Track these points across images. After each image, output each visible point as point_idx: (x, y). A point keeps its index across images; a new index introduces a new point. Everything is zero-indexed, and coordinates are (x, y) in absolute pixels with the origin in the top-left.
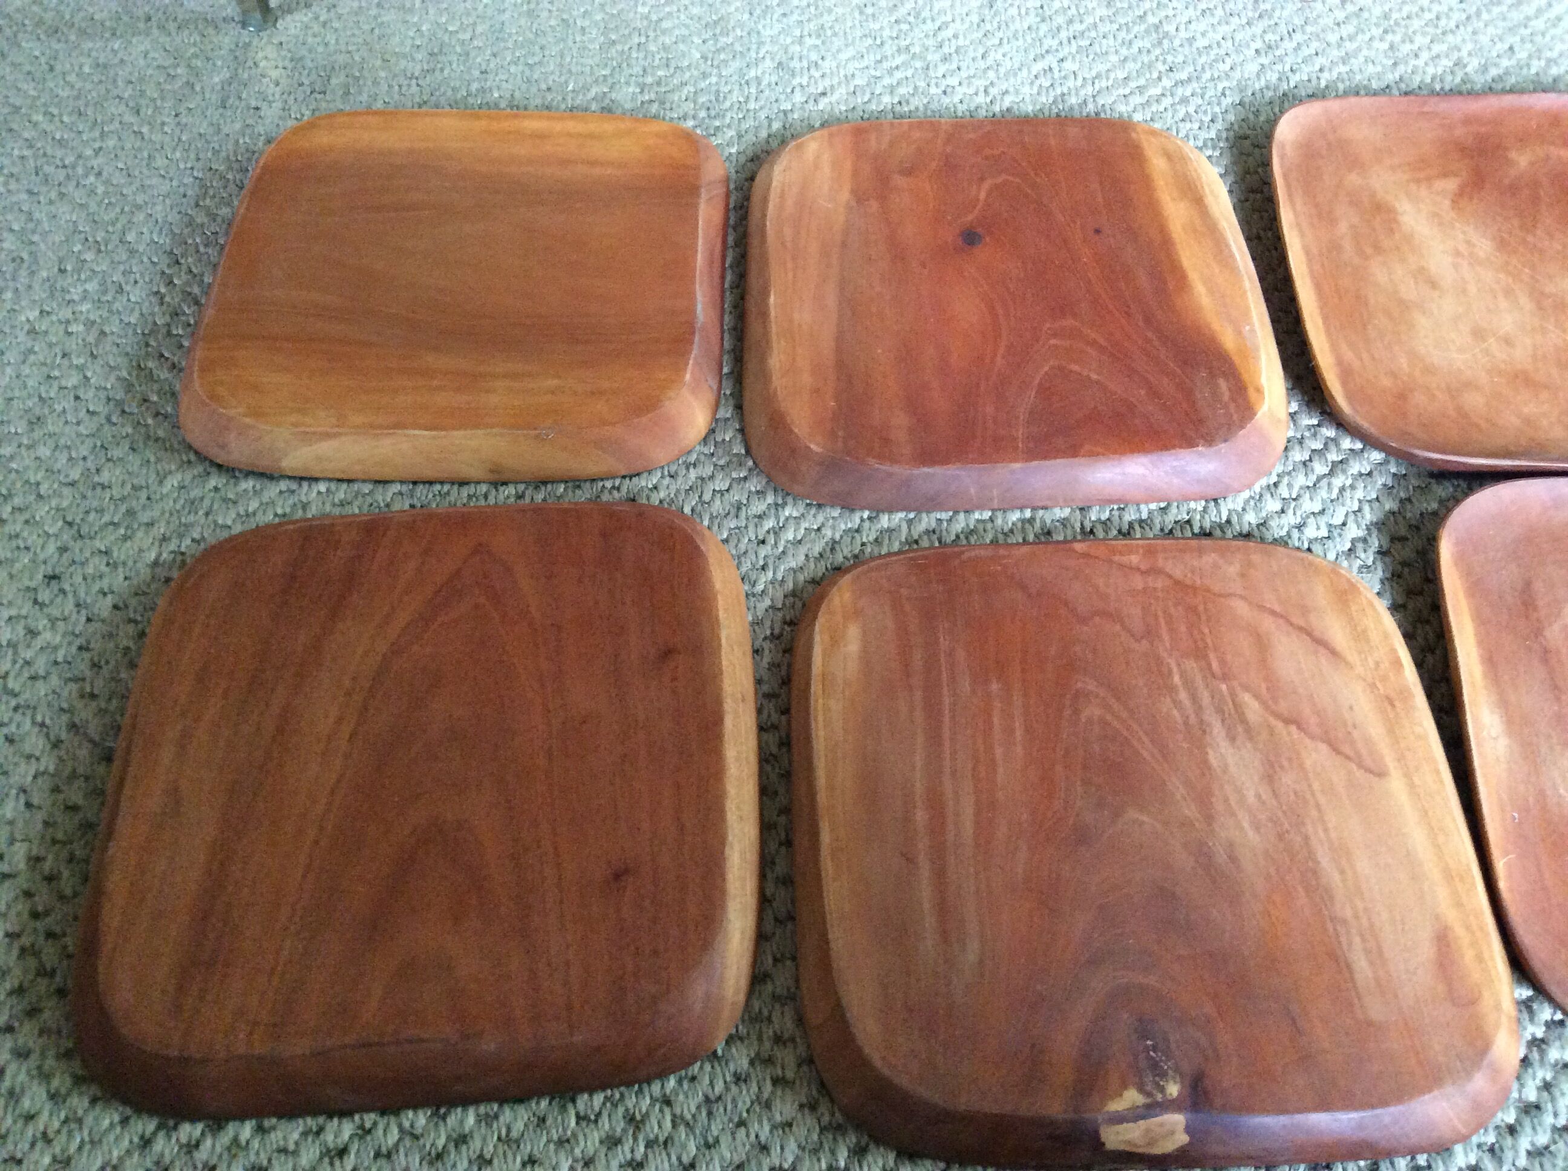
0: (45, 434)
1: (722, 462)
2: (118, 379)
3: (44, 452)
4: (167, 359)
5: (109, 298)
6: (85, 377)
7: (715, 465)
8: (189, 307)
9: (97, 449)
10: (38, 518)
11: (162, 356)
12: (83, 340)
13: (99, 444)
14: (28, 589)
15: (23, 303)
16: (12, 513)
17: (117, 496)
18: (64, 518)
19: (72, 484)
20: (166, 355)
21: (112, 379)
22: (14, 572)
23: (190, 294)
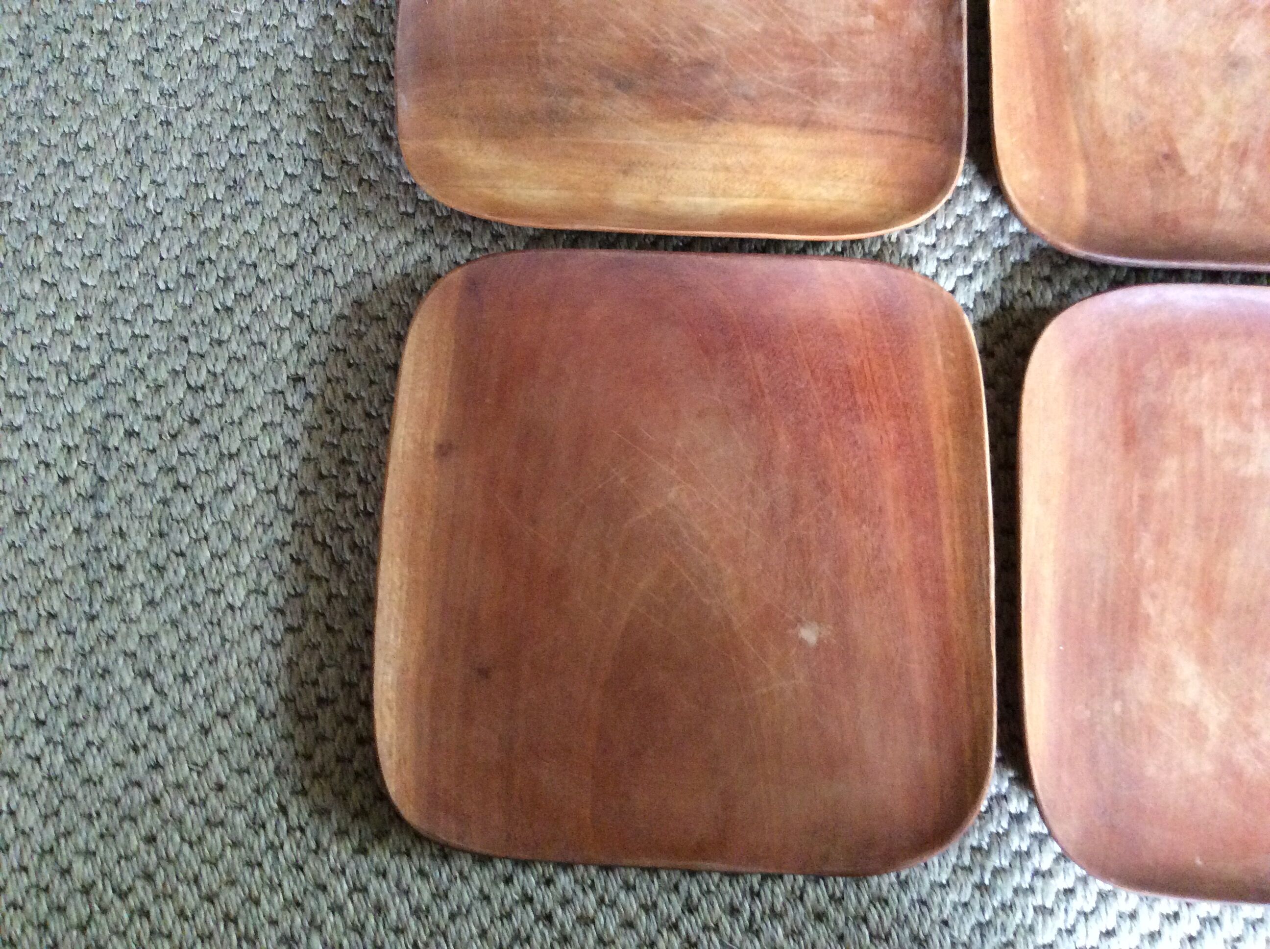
0: (247, 203)
1: (945, 256)
2: (309, 132)
3: (252, 224)
4: (356, 107)
5: (276, 22)
6: (273, 129)
7: (938, 260)
8: (366, 39)
9: (307, 224)
10: (265, 308)
11: (349, 104)
12: (261, 80)
13: (307, 216)
14: (274, 392)
15: (183, 27)
16: (236, 300)
17: (340, 283)
18: (293, 308)
19: (292, 267)
20: (354, 102)
21: (303, 135)
22: (257, 372)
23: (362, 19)
